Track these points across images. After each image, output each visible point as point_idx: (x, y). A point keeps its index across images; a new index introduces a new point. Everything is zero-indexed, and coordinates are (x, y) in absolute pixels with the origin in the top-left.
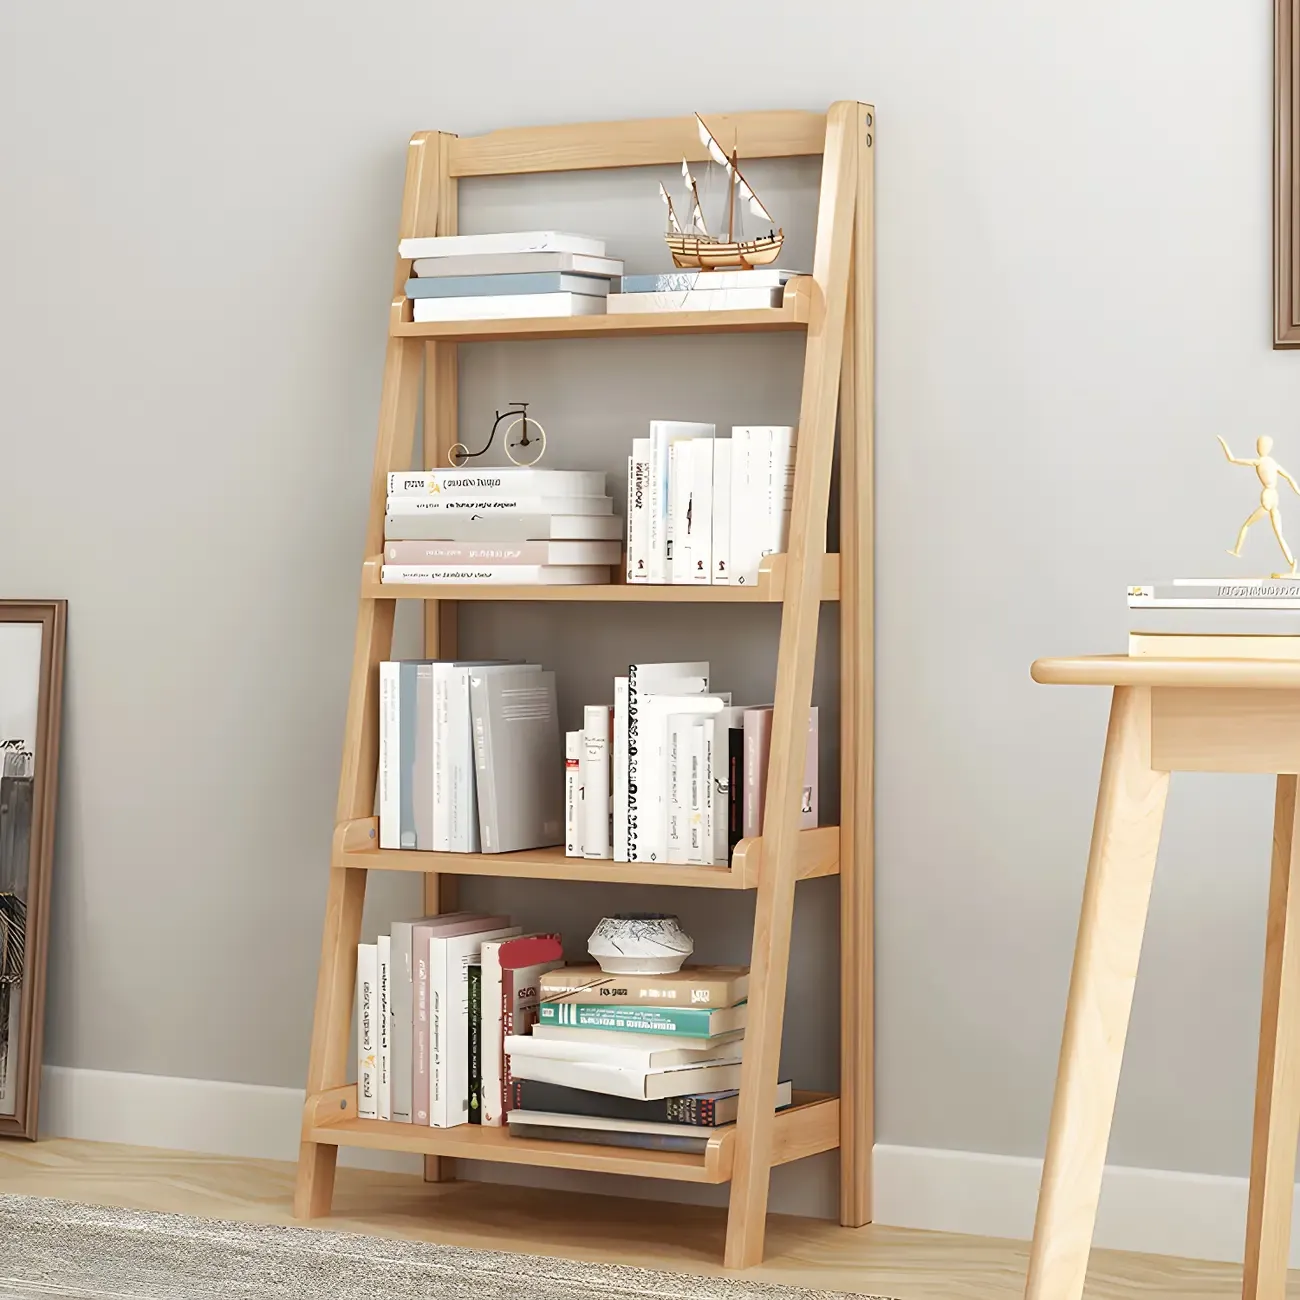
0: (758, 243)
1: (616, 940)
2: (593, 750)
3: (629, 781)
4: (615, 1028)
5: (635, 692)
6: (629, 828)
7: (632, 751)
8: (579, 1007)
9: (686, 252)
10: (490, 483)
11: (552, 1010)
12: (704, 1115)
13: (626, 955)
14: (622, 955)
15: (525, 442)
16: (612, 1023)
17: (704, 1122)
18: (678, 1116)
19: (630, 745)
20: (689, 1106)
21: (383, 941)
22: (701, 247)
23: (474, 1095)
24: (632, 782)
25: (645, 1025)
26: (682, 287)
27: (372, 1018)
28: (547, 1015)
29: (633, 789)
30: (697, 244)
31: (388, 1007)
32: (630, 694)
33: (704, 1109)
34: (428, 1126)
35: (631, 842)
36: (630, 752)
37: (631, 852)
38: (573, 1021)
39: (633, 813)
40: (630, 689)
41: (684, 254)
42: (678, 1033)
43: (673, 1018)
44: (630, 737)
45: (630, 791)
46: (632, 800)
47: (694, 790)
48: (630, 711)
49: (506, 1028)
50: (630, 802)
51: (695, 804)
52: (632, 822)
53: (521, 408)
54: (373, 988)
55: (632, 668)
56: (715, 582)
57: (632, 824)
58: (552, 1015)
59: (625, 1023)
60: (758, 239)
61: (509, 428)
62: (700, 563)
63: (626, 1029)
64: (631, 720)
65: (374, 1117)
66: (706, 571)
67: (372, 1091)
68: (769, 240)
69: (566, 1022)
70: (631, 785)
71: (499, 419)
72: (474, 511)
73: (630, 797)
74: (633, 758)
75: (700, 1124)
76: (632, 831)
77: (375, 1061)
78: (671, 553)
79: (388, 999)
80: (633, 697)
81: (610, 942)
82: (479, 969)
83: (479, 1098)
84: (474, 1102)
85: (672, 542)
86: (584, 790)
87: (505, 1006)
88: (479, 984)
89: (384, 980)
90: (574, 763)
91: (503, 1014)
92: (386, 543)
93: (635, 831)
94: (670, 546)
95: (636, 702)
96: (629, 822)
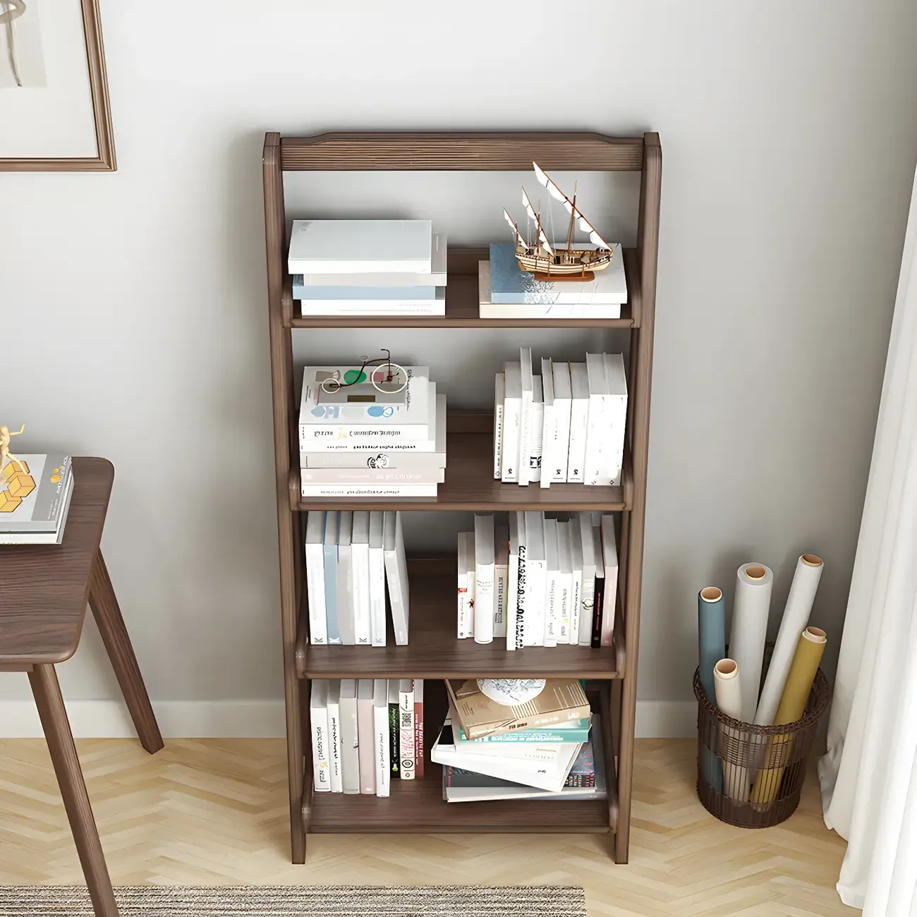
1: (512, 693)
2: (483, 588)
3: (518, 608)
4: (518, 742)
5: (524, 561)
6: (517, 632)
7: (520, 592)
9: (538, 268)
10: (393, 433)
12: (587, 782)
14: (517, 702)
16: (516, 739)
17: (587, 785)
19: (519, 589)
20: (577, 779)
21: (333, 705)
22: (551, 266)
24: (520, 608)
26: (545, 302)
27: (324, 744)
29: (521, 611)
31: (338, 739)
32: (519, 562)
33: (588, 779)
35: (519, 638)
36: (518, 593)
37: (518, 644)
39: (520, 624)
40: (519, 559)
41: (535, 269)
43: (562, 735)
44: (519, 584)
45: (518, 612)
46: (520, 617)
47: (565, 606)
48: (519, 571)
50: (518, 618)
51: (564, 615)
54: (324, 729)
55: (522, 548)
56: (570, 481)
57: (520, 629)
62: (559, 470)
64: (520, 576)
65: (329, 791)
66: (563, 474)
67: (326, 778)
70: (519, 610)
72: (379, 451)
73: (518, 616)
74: (521, 596)
75: (583, 787)
76: (519, 633)
77: (328, 764)
78: (535, 464)
79: (338, 734)
80: (522, 563)
81: (509, 695)
82: (398, 705)
83: (399, 766)
84: (395, 768)
85: (536, 458)
86: (472, 604)
87: (417, 721)
88: (397, 712)
89: (334, 726)
90: (466, 591)
91: (415, 724)
92: (302, 470)
93: (522, 633)
94: (532, 460)
95: (524, 566)
96: (517, 628)
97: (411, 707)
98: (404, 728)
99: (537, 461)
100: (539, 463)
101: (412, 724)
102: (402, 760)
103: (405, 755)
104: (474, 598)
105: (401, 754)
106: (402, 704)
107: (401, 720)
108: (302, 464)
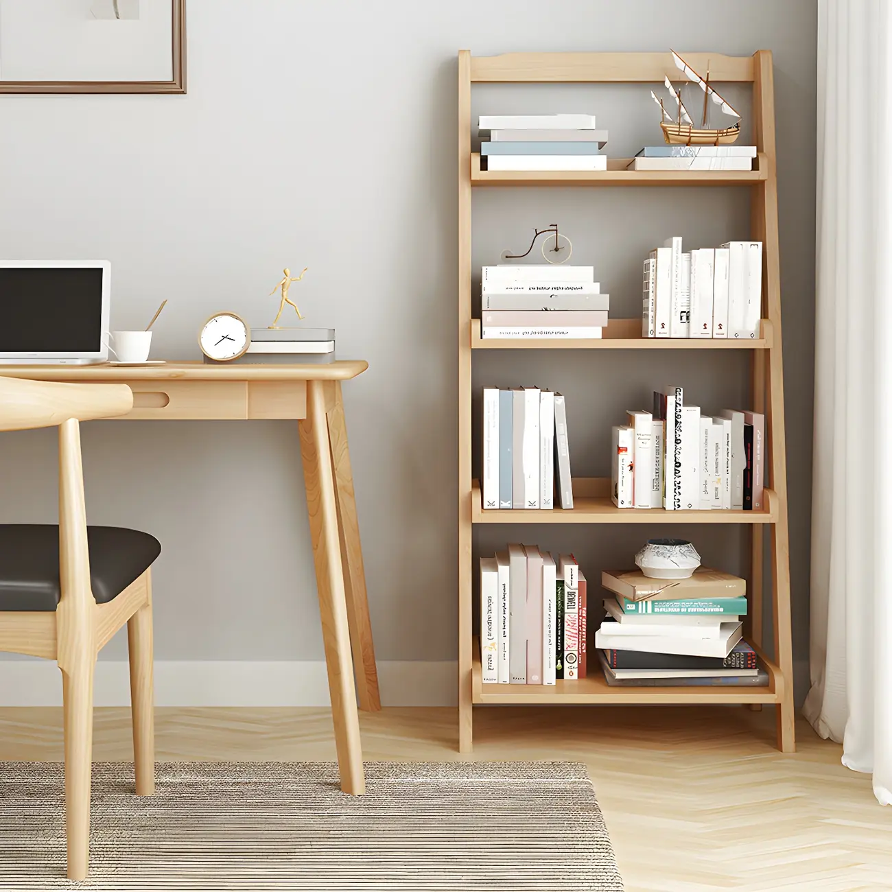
0: (729, 130)
1: (672, 558)
2: (644, 441)
3: (675, 461)
4: (680, 613)
5: (680, 405)
6: (675, 489)
7: (677, 441)
8: (653, 602)
9: (681, 134)
11: (634, 605)
12: (749, 662)
13: (681, 568)
14: (677, 567)
15: (557, 250)
16: (678, 610)
17: (749, 666)
18: (731, 664)
19: (676, 438)
20: (739, 658)
21: (504, 569)
22: (692, 131)
23: (559, 661)
24: (677, 461)
25: (701, 610)
26: (689, 155)
27: (494, 620)
28: (630, 608)
29: (678, 465)
30: (690, 129)
31: (507, 611)
32: (676, 406)
33: (749, 658)
34: (542, 684)
35: (676, 497)
36: (676, 442)
37: (676, 504)
38: (650, 610)
39: (678, 480)
40: (677, 403)
41: (679, 135)
42: (724, 613)
43: (722, 604)
44: (676, 433)
45: (676, 466)
46: (677, 472)
47: (717, 464)
48: (676, 417)
49: (581, 618)
50: (675, 473)
51: (717, 472)
52: (677, 485)
53: (554, 228)
54: (494, 600)
55: (678, 390)
56: (715, 336)
57: (678, 486)
58: (634, 608)
59: (687, 610)
60: (730, 128)
61: (546, 239)
62: (705, 325)
63: (687, 614)
64: (677, 422)
65: (496, 682)
66: (709, 330)
67: (494, 665)
68: (736, 129)
69: (644, 612)
70: (676, 463)
71: (537, 235)
72: (551, 292)
73: (675, 470)
74: (679, 446)
75: (746, 668)
76: (677, 491)
77: (496, 646)
78: (684, 319)
79: (507, 606)
80: (678, 408)
81: (669, 560)
82: (563, 581)
83: (562, 663)
84: (559, 665)
85: (685, 312)
86: (632, 467)
87: (580, 604)
88: (563, 590)
89: (505, 594)
90: (626, 450)
91: (579, 609)
92: (483, 312)
93: (679, 490)
94: (682, 314)
95: (680, 411)
96: (675, 485)
97: (575, 585)
98: (570, 610)
99: (686, 316)
100: (688, 318)
101: (576, 606)
102: (566, 653)
103: (569, 646)
104: (634, 460)
105: (565, 646)
106: (567, 580)
107: (566, 601)
108: (484, 307)
